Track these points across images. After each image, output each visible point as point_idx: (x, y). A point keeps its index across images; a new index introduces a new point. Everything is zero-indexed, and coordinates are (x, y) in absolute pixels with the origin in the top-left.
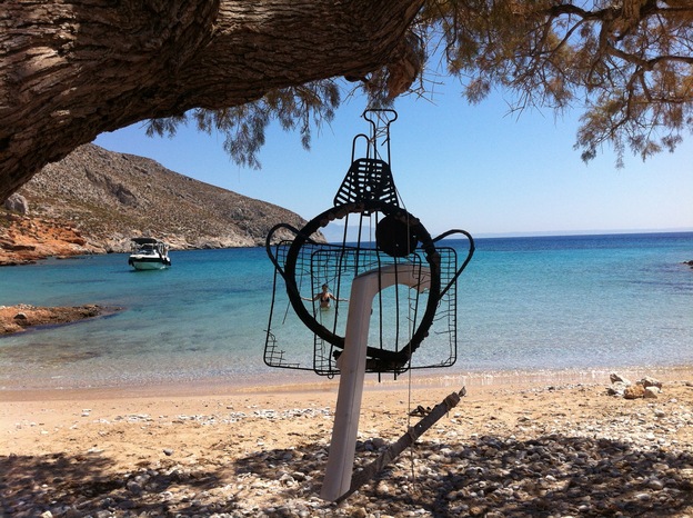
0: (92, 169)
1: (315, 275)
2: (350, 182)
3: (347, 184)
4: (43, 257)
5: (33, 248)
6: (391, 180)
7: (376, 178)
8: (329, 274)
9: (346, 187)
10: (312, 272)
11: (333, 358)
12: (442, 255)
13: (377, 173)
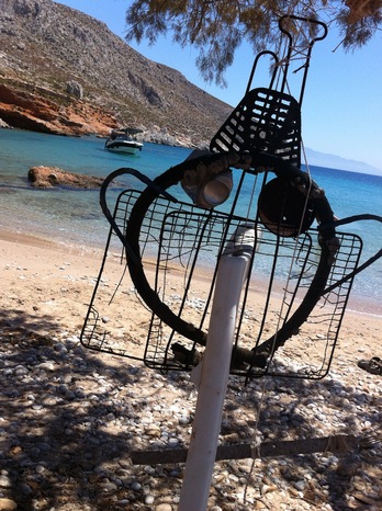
0: (133, 72)
1: (164, 243)
2: (238, 119)
3: (234, 122)
4: (87, 134)
5: (81, 126)
6: (298, 126)
7: (276, 121)
8: (185, 244)
9: (232, 126)
10: (161, 238)
11: (170, 351)
12: (344, 243)
13: (279, 114)
